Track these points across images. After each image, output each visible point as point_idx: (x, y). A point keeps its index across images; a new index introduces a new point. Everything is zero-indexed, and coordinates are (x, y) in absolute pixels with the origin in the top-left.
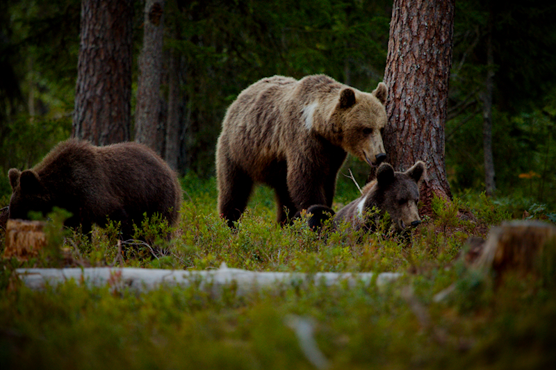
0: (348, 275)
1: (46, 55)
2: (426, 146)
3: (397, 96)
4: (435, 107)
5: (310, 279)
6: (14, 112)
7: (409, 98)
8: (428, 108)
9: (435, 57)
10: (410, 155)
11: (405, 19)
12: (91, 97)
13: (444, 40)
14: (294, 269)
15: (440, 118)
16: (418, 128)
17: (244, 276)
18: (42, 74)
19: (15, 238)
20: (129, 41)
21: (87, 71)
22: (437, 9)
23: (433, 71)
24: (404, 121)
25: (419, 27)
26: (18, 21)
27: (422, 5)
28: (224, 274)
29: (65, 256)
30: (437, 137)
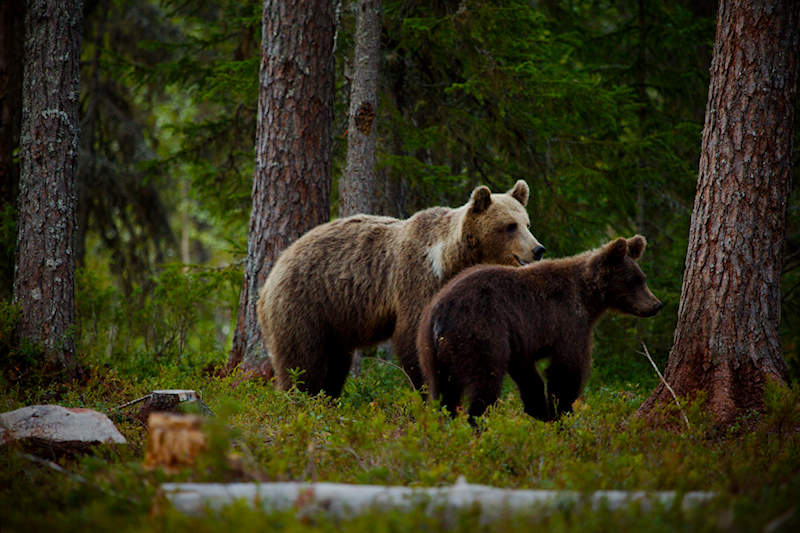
0: (640, 495)
1: (208, 176)
2: (754, 310)
3: (712, 238)
4: (767, 253)
5: (586, 500)
6: (160, 258)
7: (730, 240)
8: (757, 255)
9: (767, 181)
10: (730, 321)
11: (723, 127)
12: (270, 237)
13: (779, 156)
14: (562, 486)
15: (774, 269)
16: (743, 283)
17: (491, 496)
18: (201, 203)
19: (162, 439)
20: (326, 156)
21: (266, 200)
22: (770, 112)
23: (764, 201)
24: (722, 273)
25: (743, 138)
26: (167, 127)
27: (748, 106)
28: (462, 492)
29: (233, 466)
30: (769, 297)
